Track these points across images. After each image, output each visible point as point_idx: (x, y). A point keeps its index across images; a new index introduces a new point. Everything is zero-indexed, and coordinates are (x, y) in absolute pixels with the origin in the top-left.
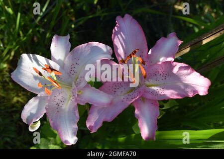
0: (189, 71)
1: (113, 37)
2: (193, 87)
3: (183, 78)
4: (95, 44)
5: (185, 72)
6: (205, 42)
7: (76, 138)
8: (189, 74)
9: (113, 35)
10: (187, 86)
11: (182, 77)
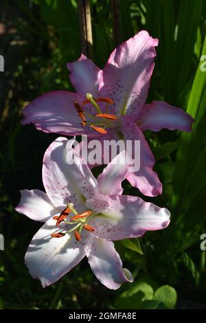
0: (123, 49)
1: (47, 132)
2: (145, 51)
3: (129, 60)
4: (48, 153)
5: (122, 54)
6: (90, 39)
7: (163, 210)
8: (127, 51)
9: (45, 131)
10: (140, 58)
11: (128, 62)
